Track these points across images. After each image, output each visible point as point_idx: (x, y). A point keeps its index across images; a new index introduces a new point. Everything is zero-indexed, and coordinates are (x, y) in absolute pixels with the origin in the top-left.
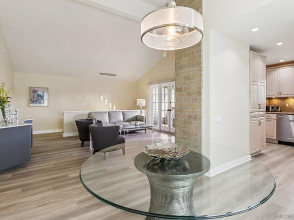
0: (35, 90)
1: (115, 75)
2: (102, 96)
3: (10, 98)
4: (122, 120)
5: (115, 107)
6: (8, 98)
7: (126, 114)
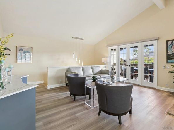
0: (21, 49)
1: (83, 40)
2: (74, 55)
3: (8, 49)
4: (92, 73)
5: (82, 63)
6: (5, 49)
7: (94, 69)
